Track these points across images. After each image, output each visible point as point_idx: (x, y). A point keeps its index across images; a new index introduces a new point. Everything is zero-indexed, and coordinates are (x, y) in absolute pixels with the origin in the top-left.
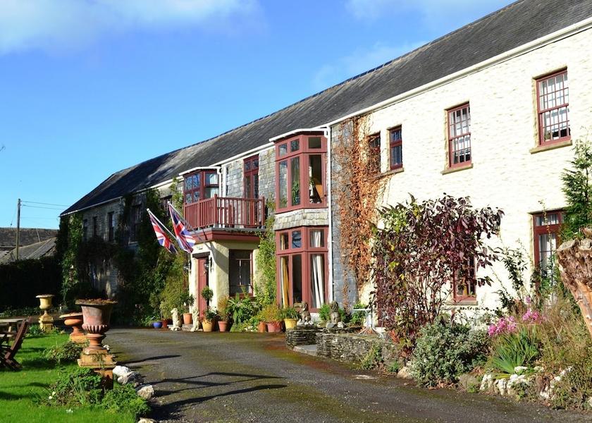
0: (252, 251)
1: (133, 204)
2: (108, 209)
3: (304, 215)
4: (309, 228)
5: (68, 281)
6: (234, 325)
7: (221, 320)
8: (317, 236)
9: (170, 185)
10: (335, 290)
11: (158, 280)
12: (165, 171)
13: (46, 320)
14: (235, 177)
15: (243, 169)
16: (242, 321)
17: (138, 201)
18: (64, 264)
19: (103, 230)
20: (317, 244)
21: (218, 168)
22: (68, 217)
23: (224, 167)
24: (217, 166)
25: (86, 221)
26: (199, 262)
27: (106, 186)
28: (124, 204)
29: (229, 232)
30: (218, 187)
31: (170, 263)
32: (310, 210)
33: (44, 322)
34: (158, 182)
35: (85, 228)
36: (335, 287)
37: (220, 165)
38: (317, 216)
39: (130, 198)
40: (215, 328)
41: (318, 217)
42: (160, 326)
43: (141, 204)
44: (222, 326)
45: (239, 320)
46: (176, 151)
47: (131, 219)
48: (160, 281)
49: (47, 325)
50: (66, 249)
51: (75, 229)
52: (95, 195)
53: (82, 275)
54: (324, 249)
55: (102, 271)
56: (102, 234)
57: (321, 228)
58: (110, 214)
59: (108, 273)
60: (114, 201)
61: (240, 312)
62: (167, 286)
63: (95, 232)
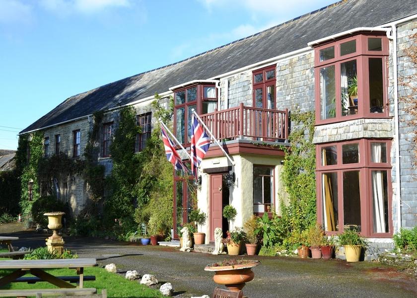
0: (274, 167)
1: (103, 122)
2: (73, 127)
3: (365, 126)
4: (370, 141)
5: (27, 194)
6: (263, 249)
7: (249, 243)
8: (378, 150)
9: (151, 101)
10: (403, 213)
11: (141, 195)
12: (134, 92)
13: (55, 242)
14: (240, 90)
15: (251, 81)
16: (273, 245)
17: (110, 118)
18: (23, 178)
19: (68, 146)
20: (377, 159)
21: (217, 82)
22: (28, 135)
23: (223, 81)
24: (216, 79)
25: (47, 139)
26: (211, 178)
27: (63, 108)
28: (94, 122)
29: (255, 145)
30: (217, 101)
31: (154, 179)
32: (372, 120)
33: (54, 245)
34: (132, 100)
35: (46, 146)
36: (403, 208)
37: (219, 79)
38: (378, 127)
39: (99, 117)
40: (242, 251)
41: (380, 129)
42: (149, 243)
43: (113, 121)
44: (250, 249)
45: (271, 243)
46: (139, 75)
47: (101, 136)
48: (144, 197)
49: (57, 247)
50: (26, 165)
51: (36, 146)
52: (54, 116)
53: (44, 188)
54: (386, 165)
55: (65, 186)
56: (67, 151)
57: (383, 141)
58: (75, 132)
59: (73, 188)
60: (81, 120)
61: (272, 234)
62: (152, 202)
63: (57, 149)
